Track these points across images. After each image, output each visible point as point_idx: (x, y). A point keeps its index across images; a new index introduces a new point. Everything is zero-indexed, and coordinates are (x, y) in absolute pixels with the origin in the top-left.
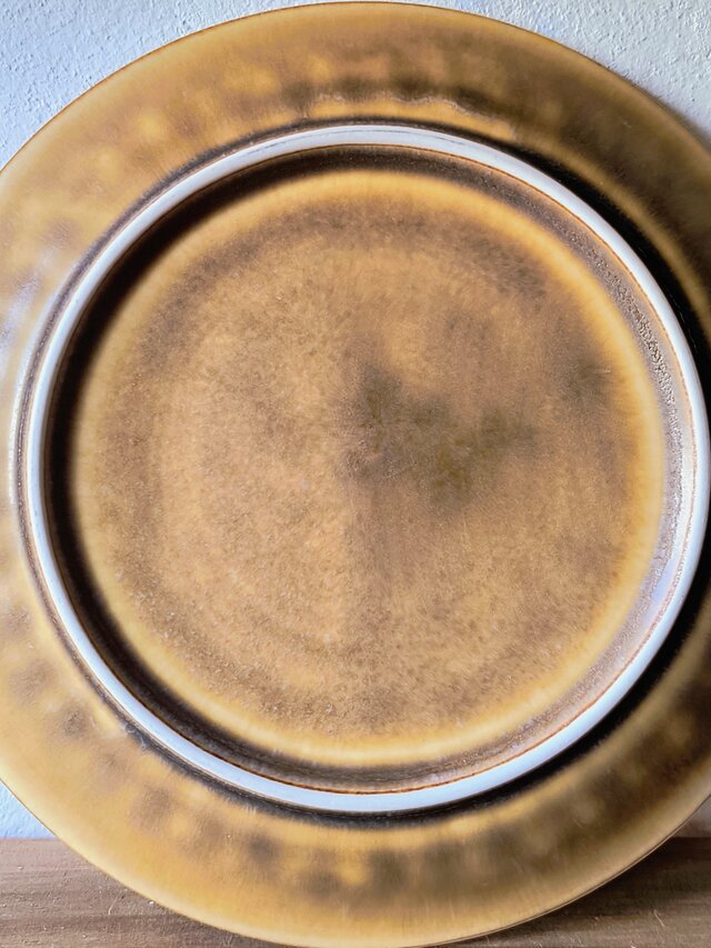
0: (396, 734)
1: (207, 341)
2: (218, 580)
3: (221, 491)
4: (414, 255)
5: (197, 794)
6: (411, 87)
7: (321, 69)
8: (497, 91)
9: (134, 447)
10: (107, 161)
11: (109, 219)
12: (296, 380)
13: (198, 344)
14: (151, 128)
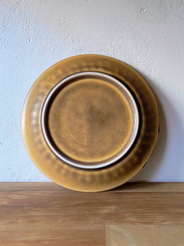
0: (94, 158)
1: (68, 102)
2: (69, 136)
3: (69, 123)
4: (97, 90)
5: (66, 166)
6: (97, 67)
7: (84, 64)
8: (109, 67)
9: (57, 117)
10: (53, 77)
11: (54, 85)
12: (80, 108)
13: (66, 103)
14: (60, 72)
